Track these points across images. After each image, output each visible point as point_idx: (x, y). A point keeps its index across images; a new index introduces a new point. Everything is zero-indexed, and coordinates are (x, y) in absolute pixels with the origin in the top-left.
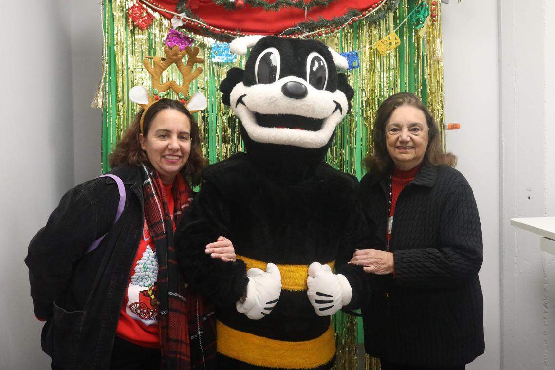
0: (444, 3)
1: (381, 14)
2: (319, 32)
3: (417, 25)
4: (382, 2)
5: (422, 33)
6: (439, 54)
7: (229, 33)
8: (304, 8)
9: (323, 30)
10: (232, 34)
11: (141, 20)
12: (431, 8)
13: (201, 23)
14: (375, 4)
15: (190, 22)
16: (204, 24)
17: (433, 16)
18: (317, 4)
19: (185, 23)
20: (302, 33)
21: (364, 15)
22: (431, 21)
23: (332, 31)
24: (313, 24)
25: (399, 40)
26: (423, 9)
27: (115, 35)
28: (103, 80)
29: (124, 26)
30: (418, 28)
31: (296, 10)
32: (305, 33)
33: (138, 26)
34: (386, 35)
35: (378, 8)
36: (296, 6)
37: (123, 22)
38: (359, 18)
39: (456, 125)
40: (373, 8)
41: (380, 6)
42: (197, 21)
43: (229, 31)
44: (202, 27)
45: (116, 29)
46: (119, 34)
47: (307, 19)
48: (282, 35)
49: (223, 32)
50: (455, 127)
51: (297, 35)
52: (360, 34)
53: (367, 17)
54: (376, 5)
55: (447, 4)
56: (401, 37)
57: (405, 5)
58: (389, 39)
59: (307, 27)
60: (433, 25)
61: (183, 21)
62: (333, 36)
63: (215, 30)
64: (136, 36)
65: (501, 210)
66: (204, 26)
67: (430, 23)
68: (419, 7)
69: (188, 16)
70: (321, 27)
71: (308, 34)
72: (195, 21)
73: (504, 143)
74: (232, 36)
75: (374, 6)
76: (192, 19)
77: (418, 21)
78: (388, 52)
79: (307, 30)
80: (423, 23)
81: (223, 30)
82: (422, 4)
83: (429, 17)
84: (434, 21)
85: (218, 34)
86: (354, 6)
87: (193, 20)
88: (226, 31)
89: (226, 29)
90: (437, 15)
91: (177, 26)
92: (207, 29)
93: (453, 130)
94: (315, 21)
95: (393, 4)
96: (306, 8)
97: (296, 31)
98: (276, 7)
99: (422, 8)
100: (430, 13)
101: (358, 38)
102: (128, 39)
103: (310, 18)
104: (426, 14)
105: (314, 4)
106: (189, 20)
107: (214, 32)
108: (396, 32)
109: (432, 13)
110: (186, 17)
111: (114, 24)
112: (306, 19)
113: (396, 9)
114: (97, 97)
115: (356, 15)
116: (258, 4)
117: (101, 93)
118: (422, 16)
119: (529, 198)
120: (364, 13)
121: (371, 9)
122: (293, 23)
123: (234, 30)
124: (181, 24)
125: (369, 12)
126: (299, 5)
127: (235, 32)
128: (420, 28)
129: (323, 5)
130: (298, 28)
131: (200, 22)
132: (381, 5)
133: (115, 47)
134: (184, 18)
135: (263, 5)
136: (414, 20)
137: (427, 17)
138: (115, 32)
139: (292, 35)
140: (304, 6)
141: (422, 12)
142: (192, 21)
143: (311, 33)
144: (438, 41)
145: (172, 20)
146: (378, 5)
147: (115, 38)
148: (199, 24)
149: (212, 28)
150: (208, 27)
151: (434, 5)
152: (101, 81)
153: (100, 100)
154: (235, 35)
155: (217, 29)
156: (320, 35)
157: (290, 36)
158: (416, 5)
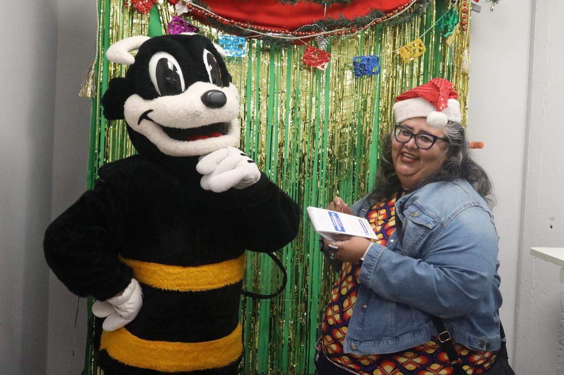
0: (475, 11)
1: (407, 17)
2: (338, 31)
3: (445, 33)
4: (409, 5)
5: (450, 41)
6: (466, 66)
7: (239, 25)
8: (324, 4)
9: (343, 29)
10: (242, 26)
11: (141, 3)
12: (461, 15)
13: (208, 11)
14: (401, 6)
15: (196, 9)
16: (212, 13)
17: (462, 24)
19: (191, 10)
20: (320, 31)
21: (388, 17)
22: (460, 29)
23: (352, 32)
24: (333, 22)
25: (424, 48)
26: (453, 15)
27: (111, 18)
28: (94, 67)
29: (121, 7)
30: (446, 36)
31: (315, 6)
32: (322, 31)
33: (138, 9)
34: (411, 41)
35: (403, 11)
37: (120, 3)
38: (383, 20)
39: (479, 143)
40: (399, 11)
41: (406, 9)
42: (204, 9)
43: (239, 23)
44: (209, 17)
45: (112, 10)
46: (115, 16)
47: (326, 16)
48: (297, 32)
49: (233, 23)
50: (478, 146)
51: (313, 33)
52: (383, 37)
53: (392, 19)
54: (403, 7)
55: (479, 12)
56: (427, 44)
57: (433, 10)
58: (414, 45)
59: (325, 25)
60: (462, 33)
61: (189, 8)
62: (354, 38)
63: (223, 21)
64: (135, 21)
65: (521, 239)
66: (212, 15)
67: (459, 32)
68: (448, 13)
69: (194, 2)
70: (341, 27)
71: (326, 33)
72: (202, 8)
73: (528, 166)
74: (243, 28)
75: (400, 8)
76: (198, 6)
77: (446, 29)
78: (411, 59)
79: (326, 28)
80: (451, 31)
81: (233, 21)
82: (451, 11)
83: (458, 25)
84: (464, 30)
85: (227, 25)
86: (378, 7)
87: (200, 7)
88: (236, 23)
89: (237, 20)
90: (467, 24)
91: (182, 13)
92: (215, 19)
93: (476, 149)
94: (334, 19)
95: (420, 7)
96: (326, 5)
97: (313, 29)
99: (451, 15)
100: (460, 20)
101: (380, 42)
102: (125, 23)
103: (330, 16)
104: (456, 22)
106: (195, 7)
108: (422, 39)
109: (462, 21)
110: (192, 3)
111: (110, 5)
112: (324, 16)
113: (424, 13)
114: (86, 84)
115: (380, 16)
117: (91, 81)
118: (450, 24)
119: (551, 227)
120: (389, 15)
121: (397, 11)
122: (310, 21)
123: (244, 22)
124: (186, 11)
125: (394, 14)
127: (246, 25)
128: (448, 36)
130: (316, 26)
132: (408, 7)
133: (111, 30)
134: (190, 4)
136: (442, 27)
137: (456, 25)
138: (111, 14)
139: (308, 32)
140: (323, 2)
141: (451, 18)
142: (199, 9)
143: (329, 32)
144: (466, 52)
145: (176, 5)
146: (404, 8)
147: (111, 21)
148: (206, 12)
149: (220, 18)
150: (217, 16)
151: (464, 12)
152: (91, 69)
153: (89, 89)
154: (246, 28)
155: (226, 20)
156: (339, 35)
157: (307, 33)
158: (445, 10)
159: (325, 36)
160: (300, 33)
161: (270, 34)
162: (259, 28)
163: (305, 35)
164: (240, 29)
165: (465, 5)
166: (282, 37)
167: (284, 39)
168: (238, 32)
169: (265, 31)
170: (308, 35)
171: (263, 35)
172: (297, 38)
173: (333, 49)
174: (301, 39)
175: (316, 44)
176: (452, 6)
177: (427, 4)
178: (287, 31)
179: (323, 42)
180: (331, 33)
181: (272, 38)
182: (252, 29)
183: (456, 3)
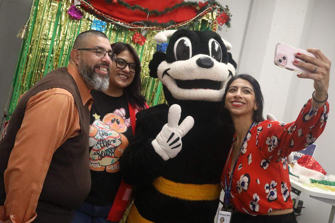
2: (152, 28)
7: (105, 16)
8: (148, 13)
10: (106, 17)
14: (185, 21)
15: (85, 4)
16: (93, 7)
18: (155, 12)
19: (82, 4)
20: (143, 26)
21: (178, 25)
23: (160, 29)
24: (150, 23)
28: (27, 23)
31: (143, 13)
32: (145, 26)
36: (144, 11)
38: (175, 26)
40: (184, 23)
42: (89, 5)
43: (105, 15)
44: (91, 9)
48: (132, 24)
49: (102, 14)
51: (141, 26)
55: (221, 31)
57: (199, 26)
59: (147, 24)
61: (81, 2)
63: (97, 12)
64: (52, 4)
66: (92, 8)
70: (155, 26)
71: (147, 27)
72: (88, 4)
74: (106, 18)
75: (184, 22)
76: (86, 3)
79: (147, 25)
81: (102, 13)
82: (208, 28)
85: (99, 15)
86: (173, 19)
88: (104, 14)
89: (104, 13)
91: (77, 4)
92: (93, 10)
94: (152, 22)
95: (194, 23)
96: (149, 13)
97: (140, 24)
98: (133, 8)
102: (47, 4)
103: (150, 20)
105: (153, 12)
106: (84, 2)
107: (97, 13)
112: (147, 19)
113: (195, 26)
114: (22, 32)
116: (124, 4)
117: (24, 30)
120: (178, 24)
122: (140, 20)
124: (79, 4)
125: (181, 24)
126: (146, 11)
127: (108, 16)
129: (158, 14)
130: (142, 23)
131: (90, 6)
132: (188, 22)
135: (127, 6)
140: (148, 12)
143: (149, 27)
149: (96, 10)
150: (95, 9)
151: (214, 30)
152: (26, 24)
153: (23, 35)
154: (108, 18)
155: (99, 12)
156: (153, 30)
157: (137, 26)
158: (205, 27)
159: (146, 29)
160: (134, 25)
161: (119, 23)
162: (115, 19)
163: (136, 27)
164: (104, 18)
165: (215, 26)
166: (124, 26)
167: (125, 27)
168: (103, 19)
169: (116, 21)
170: (138, 27)
171: (115, 23)
172: (132, 27)
173: (148, 36)
174: (134, 28)
175: (140, 32)
176: (209, 25)
177: (198, 22)
178: (128, 23)
179: (144, 32)
180: (149, 29)
181: (119, 25)
182: (110, 19)
183: (211, 25)
